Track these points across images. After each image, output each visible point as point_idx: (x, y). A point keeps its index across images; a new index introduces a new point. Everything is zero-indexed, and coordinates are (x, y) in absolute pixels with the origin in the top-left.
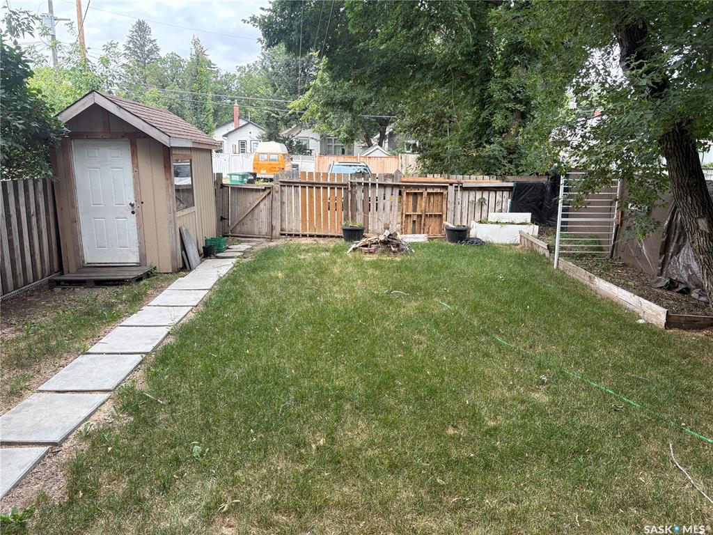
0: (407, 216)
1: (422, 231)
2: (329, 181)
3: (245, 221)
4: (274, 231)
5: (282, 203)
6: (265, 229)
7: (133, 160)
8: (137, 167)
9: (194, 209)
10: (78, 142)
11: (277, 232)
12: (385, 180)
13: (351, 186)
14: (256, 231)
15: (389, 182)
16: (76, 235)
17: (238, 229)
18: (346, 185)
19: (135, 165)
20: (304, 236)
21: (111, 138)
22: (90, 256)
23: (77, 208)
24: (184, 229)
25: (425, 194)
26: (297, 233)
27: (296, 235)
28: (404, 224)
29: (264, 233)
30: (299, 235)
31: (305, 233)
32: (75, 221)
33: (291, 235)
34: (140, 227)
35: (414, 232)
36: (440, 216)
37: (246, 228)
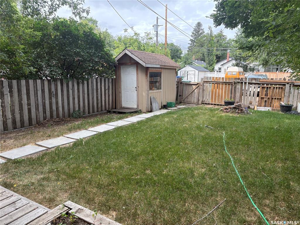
0: (262, 98)
1: (269, 106)
2: (224, 81)
3: (189, 97)
4: (199, 102)
5: (203, 90)
6: (196, 101)
7: (137, 72)
8: (138, 74)
9: (162, 90)
10: (123, 66)
11: (200, 102)
12: (251, 81)
13: (234, 84)
14: (192, 101)
15: (254, 82)
16: (120, 97)
17: (186, 100)
18: (231, 83)
19: (137, 74)
20: (212, 104)
21: (131, 65)
22: (124, 105)
23: (121, 88)
24: (152, 97)
25: (272, 88)
26: (209, 103)
27: (208, 104)
28: (259, 102)
29: (195, 102)
30: (209, 104)
31: (212, 103)
32: (120, 92)
33: (206, 104)
34: (138, 95)
35: (265, 106)
36: (280, 99)
37: (189, 100)
